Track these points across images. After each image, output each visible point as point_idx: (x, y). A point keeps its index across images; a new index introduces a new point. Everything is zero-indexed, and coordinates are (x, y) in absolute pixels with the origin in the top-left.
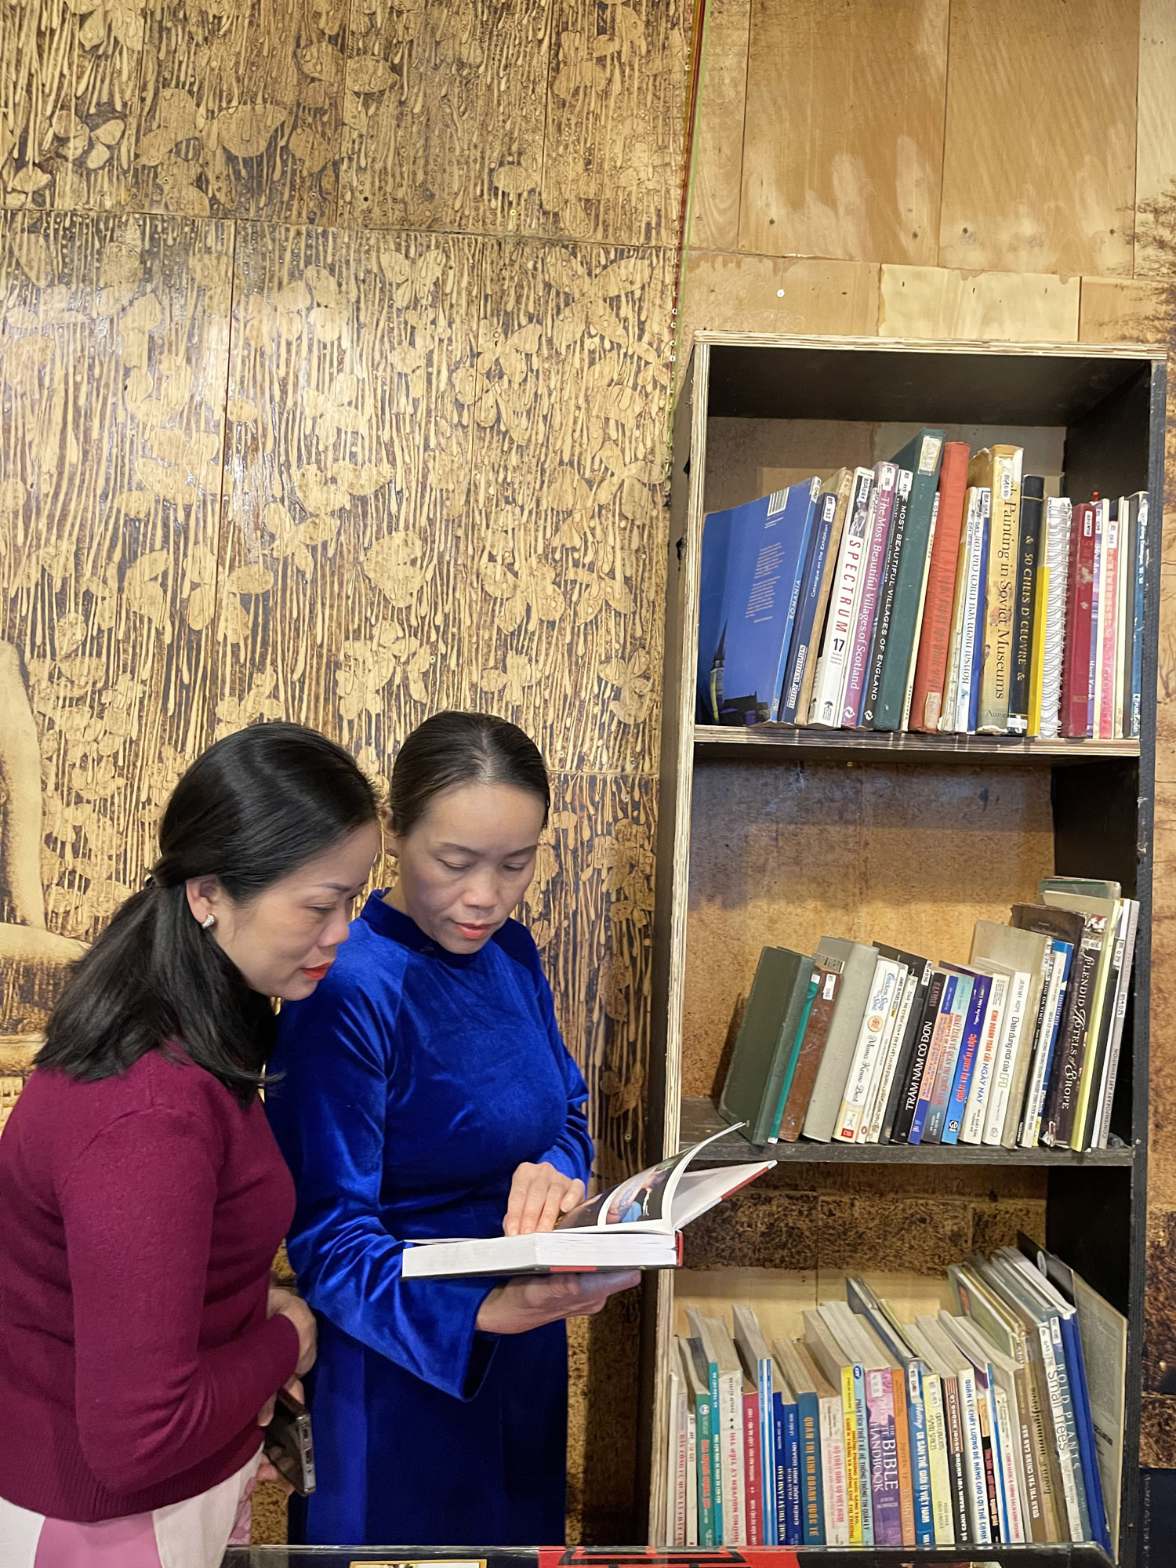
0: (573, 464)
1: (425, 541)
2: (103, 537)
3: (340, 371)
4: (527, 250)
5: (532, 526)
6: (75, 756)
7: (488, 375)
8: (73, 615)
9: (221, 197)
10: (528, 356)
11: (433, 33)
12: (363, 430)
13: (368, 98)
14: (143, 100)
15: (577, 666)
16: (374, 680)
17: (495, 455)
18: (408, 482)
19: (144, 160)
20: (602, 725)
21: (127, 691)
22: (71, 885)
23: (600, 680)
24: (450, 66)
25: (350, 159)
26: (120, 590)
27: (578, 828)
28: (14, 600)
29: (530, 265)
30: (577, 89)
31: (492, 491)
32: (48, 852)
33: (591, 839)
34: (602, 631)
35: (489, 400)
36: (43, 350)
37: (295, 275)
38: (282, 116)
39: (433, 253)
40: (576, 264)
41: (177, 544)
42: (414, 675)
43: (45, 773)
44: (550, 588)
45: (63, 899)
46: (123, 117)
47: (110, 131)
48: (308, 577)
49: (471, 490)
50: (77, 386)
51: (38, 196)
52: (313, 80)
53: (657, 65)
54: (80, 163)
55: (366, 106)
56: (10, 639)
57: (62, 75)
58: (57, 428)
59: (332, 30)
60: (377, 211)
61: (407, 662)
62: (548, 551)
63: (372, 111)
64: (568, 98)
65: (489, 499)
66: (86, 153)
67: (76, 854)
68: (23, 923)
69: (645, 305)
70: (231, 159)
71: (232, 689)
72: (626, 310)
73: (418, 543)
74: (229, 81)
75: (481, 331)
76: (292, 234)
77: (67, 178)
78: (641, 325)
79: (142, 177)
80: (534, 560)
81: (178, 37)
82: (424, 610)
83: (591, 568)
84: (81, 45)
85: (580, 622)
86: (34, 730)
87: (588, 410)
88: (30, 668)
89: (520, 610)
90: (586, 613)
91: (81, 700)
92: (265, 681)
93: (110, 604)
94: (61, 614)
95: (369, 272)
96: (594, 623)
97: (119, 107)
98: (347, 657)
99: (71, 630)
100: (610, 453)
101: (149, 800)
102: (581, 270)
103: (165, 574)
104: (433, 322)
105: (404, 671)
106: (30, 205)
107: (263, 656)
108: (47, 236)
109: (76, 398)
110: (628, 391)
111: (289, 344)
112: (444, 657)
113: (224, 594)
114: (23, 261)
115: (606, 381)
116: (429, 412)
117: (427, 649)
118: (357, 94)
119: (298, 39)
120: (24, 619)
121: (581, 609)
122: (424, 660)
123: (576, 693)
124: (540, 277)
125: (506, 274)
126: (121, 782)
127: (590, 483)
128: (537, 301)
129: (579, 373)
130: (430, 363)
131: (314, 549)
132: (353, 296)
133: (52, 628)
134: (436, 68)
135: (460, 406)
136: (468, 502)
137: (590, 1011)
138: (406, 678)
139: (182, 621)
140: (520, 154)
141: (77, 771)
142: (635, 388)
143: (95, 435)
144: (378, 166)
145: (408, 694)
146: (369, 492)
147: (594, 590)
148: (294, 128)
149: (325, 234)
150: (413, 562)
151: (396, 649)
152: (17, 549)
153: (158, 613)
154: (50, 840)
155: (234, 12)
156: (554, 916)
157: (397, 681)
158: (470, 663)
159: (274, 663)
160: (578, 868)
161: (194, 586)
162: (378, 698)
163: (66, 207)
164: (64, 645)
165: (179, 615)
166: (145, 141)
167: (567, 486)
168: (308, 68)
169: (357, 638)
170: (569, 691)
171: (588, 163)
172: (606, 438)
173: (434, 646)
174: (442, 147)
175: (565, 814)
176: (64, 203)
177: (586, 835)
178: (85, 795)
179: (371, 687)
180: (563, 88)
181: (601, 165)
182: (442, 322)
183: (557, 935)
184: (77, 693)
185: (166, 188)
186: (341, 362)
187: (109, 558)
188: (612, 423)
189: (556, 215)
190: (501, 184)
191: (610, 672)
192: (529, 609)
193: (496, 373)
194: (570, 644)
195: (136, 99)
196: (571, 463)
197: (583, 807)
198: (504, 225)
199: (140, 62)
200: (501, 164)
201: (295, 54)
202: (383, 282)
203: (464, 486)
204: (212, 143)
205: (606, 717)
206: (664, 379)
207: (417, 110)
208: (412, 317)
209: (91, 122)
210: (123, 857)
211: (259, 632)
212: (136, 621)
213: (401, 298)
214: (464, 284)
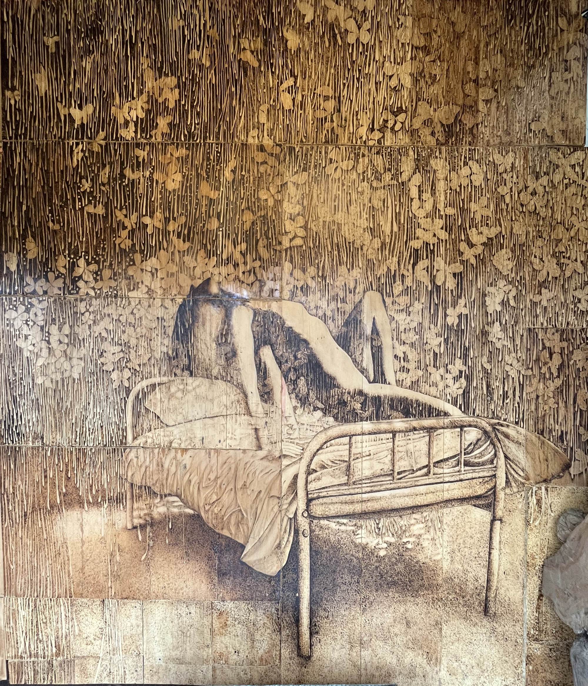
0: (562, 223)
1: (512, 252)
2: (407, 256)
3: (482, 196)
4: (543, 150)
5: (548, 245)
6: (402, 329)
7: (532, 194)
8: (399, 282)
9: (440, 138)
10: (545, 187)
11: (508, 77)
12: (491, 216)
13: (487, 102)
14: (412, 106)
16: (498, 300)
17: (535, 221)
18: (506, 232)
19: (414, 127)
20: (575, 312)
21: (417, 306)
22: (403, 371)
23: (573, 296)
24: (514, 88)
25: (482, 123)
26: (413, 273)
27: (568, 347)
28: (379, 278)
29: (544, 155)
30: (558, 93)
31: (534, 234)
32: (396, 361)
33: (573, 351)
34: (574, 280)
35: (532, 202)
36: (384, 194)
37: (466, 164)
38: (459, 109)
39: (511, 153)
40: (560, 154)
41: (431, 257)
42: (511, 297)
43: (393, 335)
44: (555, 266)
45: (402, 376)
46: (406, 112)
47: (401, 117)
48: (475, 266)
49: (528, 233)
50: (396, 205)
51: (379, 141)
52: (468, 96)
54: (392, 129)
55: (486, 104)
56: (379, 291)
57: (385, 98)
58: (390, 220)
59: (474, 78)
60: (491, 141)
61: (508, 293)
62: (554, 253)
63: (488, 106)
64: (555, 96)
65: (533, 236)
66: (394, 125)
67: (404, 361)
68: (389, 384)
69: (584, 167)
70: (443, 125)
71: (452, 305)
72: (577, 169)
73: (510, 253)
74: (441, 98)
75: (529, 179)
76: (464, 151)
77: (389, 135)
78: (583, 174)
79: (413, 133)
80: (549, 256)
81: (422, 83)
82: (513, 275)
83: (569, 258)
84: (390, 87)
85: (566, 276)
86: (388, 321)
87: (566, 204)
88: (386, 300)
89: (545, 274)
90: (568, 274)
91: (402, 310)
92: (462, 302)
93: (410, 278)
94: (394, 282)
95: (489, 161)
96: (570, 277)
97: (404, 108)
98: (489, 292)
99: (398, 288)
100: (574, 218)
101: (427, 343)
102: (561, 156)
103: (428, 267)
104: (512, 177)
105: (508, 297)
106: (376, 144)
107: (461, 293)
108: (382, 155)
109: (395, 210)
110: (579, 197)
111: (464, 187)
112: (521, 291)
113: (447, 274)
114: (375, 164)
115: (572, 194)
116: (512, 208)
117: (515, 288)
118: (483, 100)
119: (463, 81)
120: (383, 284)
121: (566, 272)
122: (514, 293)
123: (566, 301)
124: (547, 159)
125: (536, 158)
126: (417, 337)
127: (567, 230)
128: (547, 168)
129: (562, 192)
130: (511, 191)
131: (476, 257)
132: (485, 171)
133: (392, 287)
134: (510, 89)
135: (522, 205)
136: (526, 238)
137: (574, 407)
138: (508, 299)
139: (434, 283)
140: (539, 117)
141: (403, 333)
142: (582, 196)
143: (402, 222)
144: (491, 125)
145: (509, 304)
146: (493, 236)
147: (570, 266)
148: (463, 113)
149: (475, 150)
150: (509, 259)
151: (505, 289)
152: (379, 261)
153: (426, 280)
154: (396, 356)
155: (440, 73)
156: (561, 377)
157: (505, 300)
158: (529, 292)
159: (465, 295)
160: (569, 360)
161: (438, 271)
162: (500, 306)
163: (389, 145)
164: (396, 292)
165: (433, 280)
166: (414, 120)
167: (560, 231)
168: (467, 92)
169: (492, 286)
170: (563, 301)
171: (563, 117)
172: (572, 214)
173: (517, 287)
174: (512, 117)
175: (563, 342)
176: (388, 143)
177: (571, 349)
178: (406, 341)
179: (497, 302)
180: (553, 92)
181: (567, 118)
182: (515, 177)
183: (563, 383)
184: (401, 308)
185: (422, 136)
186: (482, 193)
187: (409, 263)
188: (574, 208)
189: (552, 137)
190: (533, 127)
192: (548, 273)
193: (534, 193)
194: (563, 285)
195: (410, 106)
196: (561, 223)
197: (569, 340)
198: (534, 142)
199: (410, 92)
200: (533, 121)
201: (462, 87)
202: (494, 164)
203: (525, 233)
204: (436, 120)
205: (576, 309)
207: (504, 104)
208: (505, 176)
209: (395, 114)
210: (419, 361)
211: (459, 285)
212: (419, 283)
213: (501, 169)
214: (522, 163)
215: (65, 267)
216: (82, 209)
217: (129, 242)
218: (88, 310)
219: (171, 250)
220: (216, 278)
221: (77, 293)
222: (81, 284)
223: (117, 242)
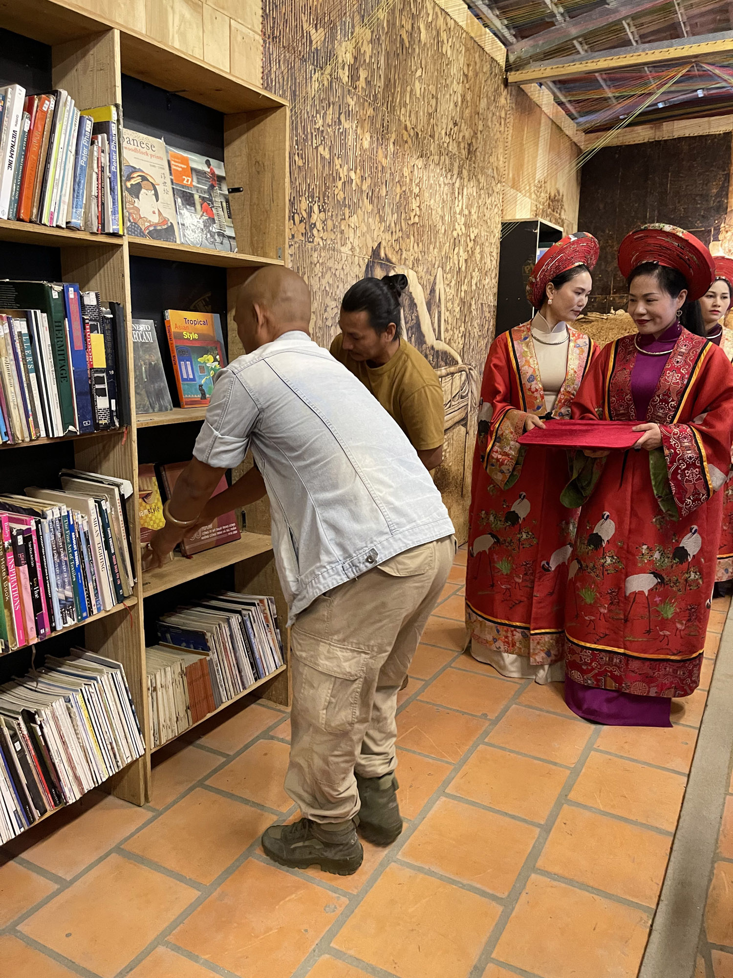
26: (453, 256)
28: (443, 258)
71: (463, 283)
92: (466, 281)
93: (452, 260)
99: (448, 267)
109: (450, 204)
143: (452, 215)
161: (460, 256)
164: (447, 270)
206: (501, 214)
212: (455, 265)
215: (305, 210)
216: (317, 148)
217: (341, 194)
218: (318, 262)
219: (363, 208)
220: (384, 244)
221: (313, 242)
222: (315, 232)
223: (336, 193)
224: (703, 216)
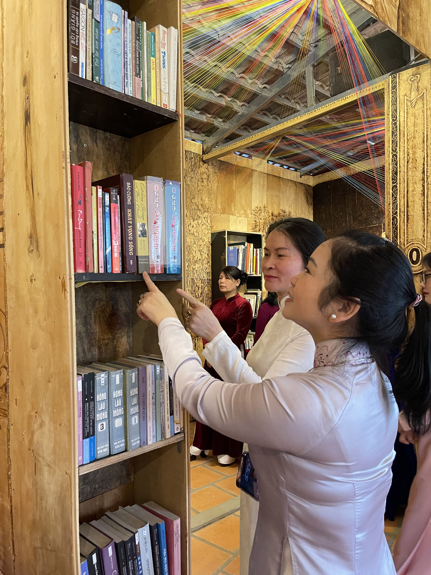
15: (203, 265)
53: (208, 187)
191: (206, 266)
206: (210, 228)
224: (376, 217)
